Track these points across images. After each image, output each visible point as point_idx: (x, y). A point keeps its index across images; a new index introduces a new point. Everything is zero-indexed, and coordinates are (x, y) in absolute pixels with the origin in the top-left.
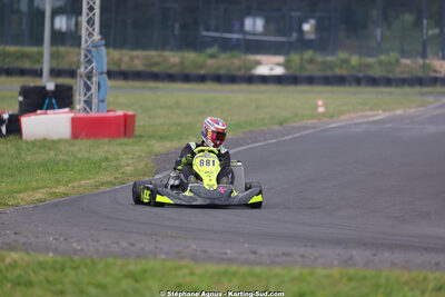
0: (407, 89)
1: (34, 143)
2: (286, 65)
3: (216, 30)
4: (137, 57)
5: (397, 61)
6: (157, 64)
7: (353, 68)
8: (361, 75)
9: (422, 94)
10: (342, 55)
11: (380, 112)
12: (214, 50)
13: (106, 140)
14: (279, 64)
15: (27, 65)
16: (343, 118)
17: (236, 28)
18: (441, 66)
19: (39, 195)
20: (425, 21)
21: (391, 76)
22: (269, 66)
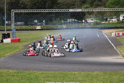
0: (59, 30)
1: (5, 44)
2: (41, 27)
3: (30, 22)
4: (18, 27)
5: (58, 26)
6: (22, 28)
7: (51, 27)
9: (62, 31)
10: (49, 25)
11: (56, 35)
12: (30, 25)
13: (16, 43)
15: (2, 29)
17: (33, 22)
18: (64, 26)
20: (61, 20)
21: (57, 28)
22: (38, 28)
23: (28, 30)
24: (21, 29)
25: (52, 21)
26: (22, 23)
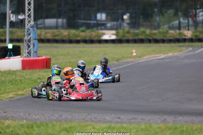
0: (172, 44)
1: (5, 72)
2: (117, 35)
3: (84, 20)
4: (48, 33)
5: (167, 31)
6: (58, 35)
7: (147, 35)
8: (151, 38)
9: (180, 46)
10: (142, 29)
11: (162, 55)
12: (83, 28)
13: (38, 70)
14: (113, 34)
16: (145, 57)
17: (93, 18)
18: (188, 33)
19: (11, 95)
20: (180, 13)
21: (165, 38)
22: (109, 35)
23: (78, 42)
24: (57, 38)
25: (152, 16)
26: (60, 20)
